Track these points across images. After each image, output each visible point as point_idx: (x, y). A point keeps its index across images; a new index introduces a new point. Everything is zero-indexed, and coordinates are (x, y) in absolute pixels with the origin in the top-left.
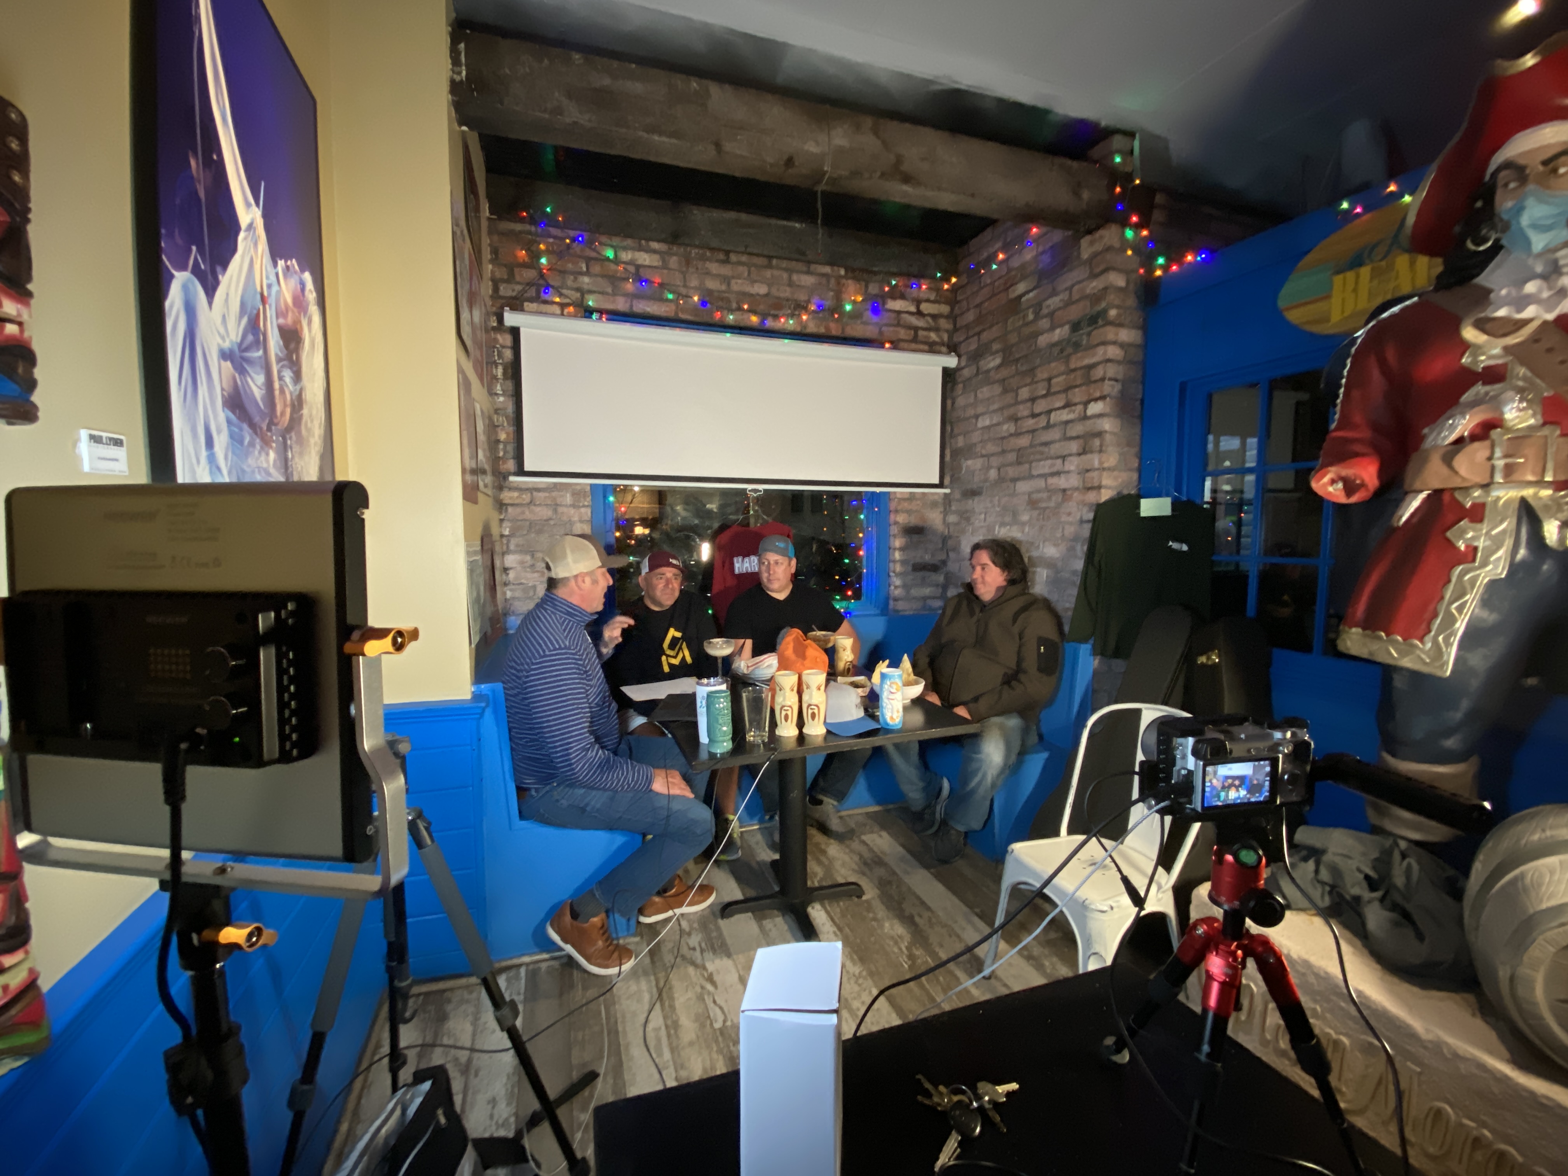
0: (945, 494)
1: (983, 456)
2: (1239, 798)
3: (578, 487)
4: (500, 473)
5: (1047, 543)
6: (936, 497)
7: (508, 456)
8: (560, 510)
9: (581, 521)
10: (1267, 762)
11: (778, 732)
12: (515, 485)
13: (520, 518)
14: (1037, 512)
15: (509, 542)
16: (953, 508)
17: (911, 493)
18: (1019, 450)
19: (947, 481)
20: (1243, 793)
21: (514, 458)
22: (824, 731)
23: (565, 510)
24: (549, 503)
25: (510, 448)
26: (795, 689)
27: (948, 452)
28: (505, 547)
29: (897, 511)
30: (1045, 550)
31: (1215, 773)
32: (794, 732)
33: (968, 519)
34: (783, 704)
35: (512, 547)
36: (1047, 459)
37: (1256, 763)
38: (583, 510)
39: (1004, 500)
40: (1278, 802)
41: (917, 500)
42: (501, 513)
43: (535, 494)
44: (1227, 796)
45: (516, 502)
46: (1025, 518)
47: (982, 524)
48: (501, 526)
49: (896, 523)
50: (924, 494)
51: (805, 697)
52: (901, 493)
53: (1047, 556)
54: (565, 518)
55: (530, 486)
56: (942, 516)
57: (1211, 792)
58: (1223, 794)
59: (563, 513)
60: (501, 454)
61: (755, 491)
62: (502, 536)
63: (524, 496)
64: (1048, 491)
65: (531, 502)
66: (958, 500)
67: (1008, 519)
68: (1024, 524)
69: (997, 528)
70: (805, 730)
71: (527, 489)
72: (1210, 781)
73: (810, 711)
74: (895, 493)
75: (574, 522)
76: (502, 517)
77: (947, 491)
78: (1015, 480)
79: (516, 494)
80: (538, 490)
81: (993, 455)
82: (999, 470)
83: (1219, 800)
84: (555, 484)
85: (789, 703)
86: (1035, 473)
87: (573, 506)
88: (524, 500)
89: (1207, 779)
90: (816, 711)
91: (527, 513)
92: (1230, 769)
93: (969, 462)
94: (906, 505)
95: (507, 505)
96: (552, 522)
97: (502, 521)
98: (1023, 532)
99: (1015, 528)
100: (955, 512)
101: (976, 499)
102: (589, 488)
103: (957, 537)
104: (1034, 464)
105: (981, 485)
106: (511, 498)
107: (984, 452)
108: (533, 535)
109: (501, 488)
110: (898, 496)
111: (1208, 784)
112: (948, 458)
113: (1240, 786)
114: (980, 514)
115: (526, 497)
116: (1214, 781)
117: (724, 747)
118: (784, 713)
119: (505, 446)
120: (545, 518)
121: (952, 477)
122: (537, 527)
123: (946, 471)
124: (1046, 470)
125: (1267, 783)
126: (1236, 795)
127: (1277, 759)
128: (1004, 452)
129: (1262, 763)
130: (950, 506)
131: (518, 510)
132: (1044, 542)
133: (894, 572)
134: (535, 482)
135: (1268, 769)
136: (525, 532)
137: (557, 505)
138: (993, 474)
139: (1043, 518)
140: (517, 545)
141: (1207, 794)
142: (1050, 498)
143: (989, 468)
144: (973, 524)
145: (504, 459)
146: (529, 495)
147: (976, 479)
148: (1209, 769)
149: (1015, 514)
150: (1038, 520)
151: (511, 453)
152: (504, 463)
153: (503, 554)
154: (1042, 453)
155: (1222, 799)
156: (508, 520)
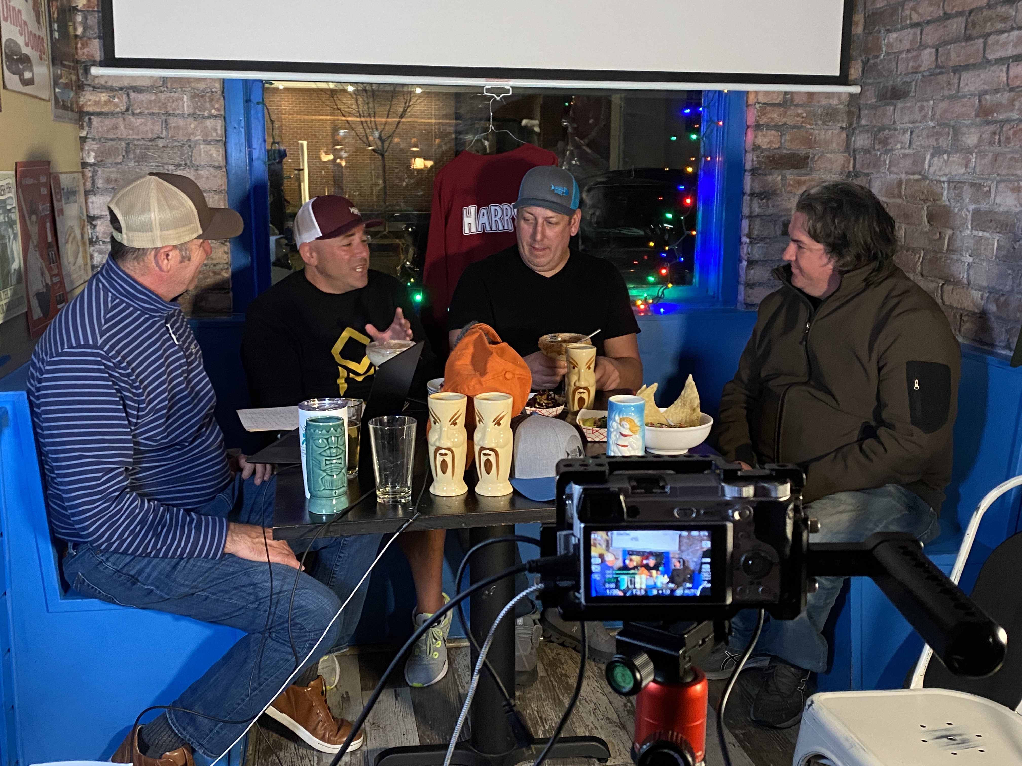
0: (851, 95)
1: (914, 25)
2: (655, 587)
3: (202, 86)
4: (77, 62)
5: (1002, 185)
6: (835, 102)
7: (90, 33)
8: (173, 122)
9: (207, 142)
10: (706, 533)
11: (431, 490)
12: (103, 82)
13: (111, 136)
14: (992, 128)
15: (95, 173)
16: (863, 122)
17: (786, 93)
18: (970, 12)
19: (855, 72)
20: (661, 580)
21: (99, 37)
22: (511, 490)
23: (181, 122)
24: (156, 111)
25: (93, 20)
26: (461, 421)
27: (859, 18)
28: (89, 184)
29: (758, 127)
30: (998, 200)
31: (608, 545)
32: (462, 489)
33: (885, 142)
34: (438, 444)
35: (100, 183)
36: (1012, 29)
37: (685, 533)
38: (209, 123)
39: (943, 105)
40: (729, 600)
41: (797, 105)
42: (82, 127)
43: (133, 95)
44: (632, 582)
45: (105, 109)
46: (971, 139)
47: (907, 151)
48: (82, 149)
49: (756, 148)
50: (811, 95)
51: (477, 436)
52: (767, 93)
53: (1001, 209)
54: (182, 138)
55: (126, 84)
56: (844, 135)
57: (603, 573)
58: (625, 580)
59: (177, 128)
60: (79, 31)
61: (498, 90)
62: (84, 165)
63: (116, 100)
64: (1012, 90)
65: (127, 110)
66: (873, 107)
67: (945, 143)
68: (969, 151)
69: (928, 157)
70: (478, 490)
71: (121, 89)
72: (601, 556)
73: (483, 459)
74: (756, 93)
75: (197, 143)
76: (84, 134)
77: (855, 89)
78: (957, 70)
79: (104, 97)
80: (137, 90)
81: (928, 22)
82: (937, 50)
83: (618, 587)
84: (165, 80)
85: (449, 445)
86: (991, 57)
87: (194, 116)
88: (117, 105)
89: (594, 552)
90: (492, 458)
91: (122, 127)
92: (636, 539)
93: (893, 36)
94: (775, 116)
95: (89, 113)
96: (161, 143)
97: (83, 140)
98: (966, 166)
99: (955, 158)
100: (866, 129)
101: (900, 104)
102: (217, 85)
103: (867, 175)
104: (991, 39)
105: (908, 79)
106: (97, 103)
107: (916, 18)
108: (132, 164)
109: (80, 87)
110: (762, 99)
111: (595, 561)
112: (858, 30)
113: (656, 568)
114: (905, 131)
115: (120, 102)
116: (609, 558)
117: (333, 506)
118: (439, 459)
119: (85, 18)
120: (150, 136)
121: (865, 63)
122: (138, 151)
123: (854, 53)
124: (1010, 52)
125: (707, 568)
126: (651, 583)
127: (725, 528)
128: (947, 16)
129: (695, 533)
130: (859, 117)
131: (109, 122)
132: (998, 182)
133: (749, 236)
134: (132, 78)
135: (707, 545)
136: (119, 159)
137: (167, 114)
138: (927, 56)
139: (999, 142)
140: (108, 181)
141: (596, 577)
142: (1012, 102)
143: (922, 46)
144: (892, 150)
145: (85, 40)
146: (125, 96)
147: (902, 68)
148: (598, 536)
149: (956, 131)
150: (991, 143)
151: (95, 30)
152: (84, 46)
153: (87, 193)
154: (1004, 19)
155: (624, 587)
156: (93, 139)
